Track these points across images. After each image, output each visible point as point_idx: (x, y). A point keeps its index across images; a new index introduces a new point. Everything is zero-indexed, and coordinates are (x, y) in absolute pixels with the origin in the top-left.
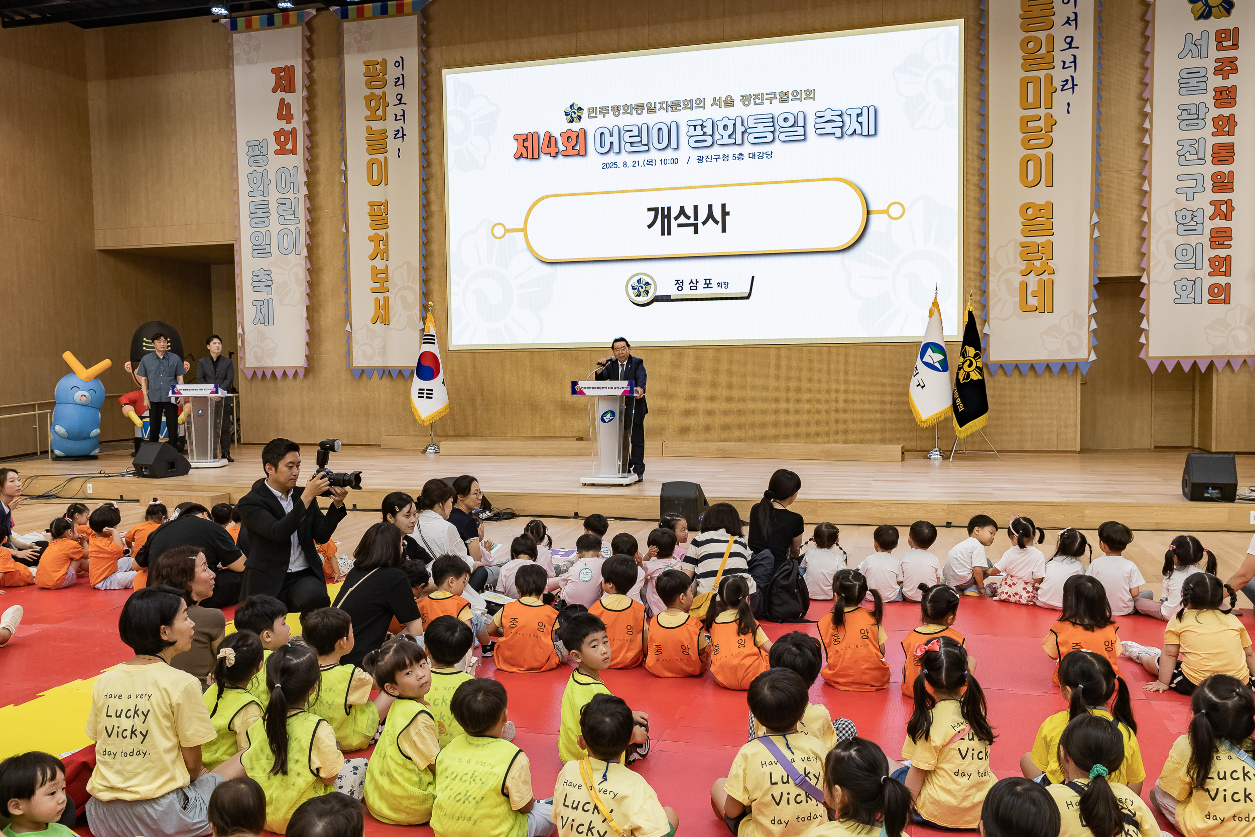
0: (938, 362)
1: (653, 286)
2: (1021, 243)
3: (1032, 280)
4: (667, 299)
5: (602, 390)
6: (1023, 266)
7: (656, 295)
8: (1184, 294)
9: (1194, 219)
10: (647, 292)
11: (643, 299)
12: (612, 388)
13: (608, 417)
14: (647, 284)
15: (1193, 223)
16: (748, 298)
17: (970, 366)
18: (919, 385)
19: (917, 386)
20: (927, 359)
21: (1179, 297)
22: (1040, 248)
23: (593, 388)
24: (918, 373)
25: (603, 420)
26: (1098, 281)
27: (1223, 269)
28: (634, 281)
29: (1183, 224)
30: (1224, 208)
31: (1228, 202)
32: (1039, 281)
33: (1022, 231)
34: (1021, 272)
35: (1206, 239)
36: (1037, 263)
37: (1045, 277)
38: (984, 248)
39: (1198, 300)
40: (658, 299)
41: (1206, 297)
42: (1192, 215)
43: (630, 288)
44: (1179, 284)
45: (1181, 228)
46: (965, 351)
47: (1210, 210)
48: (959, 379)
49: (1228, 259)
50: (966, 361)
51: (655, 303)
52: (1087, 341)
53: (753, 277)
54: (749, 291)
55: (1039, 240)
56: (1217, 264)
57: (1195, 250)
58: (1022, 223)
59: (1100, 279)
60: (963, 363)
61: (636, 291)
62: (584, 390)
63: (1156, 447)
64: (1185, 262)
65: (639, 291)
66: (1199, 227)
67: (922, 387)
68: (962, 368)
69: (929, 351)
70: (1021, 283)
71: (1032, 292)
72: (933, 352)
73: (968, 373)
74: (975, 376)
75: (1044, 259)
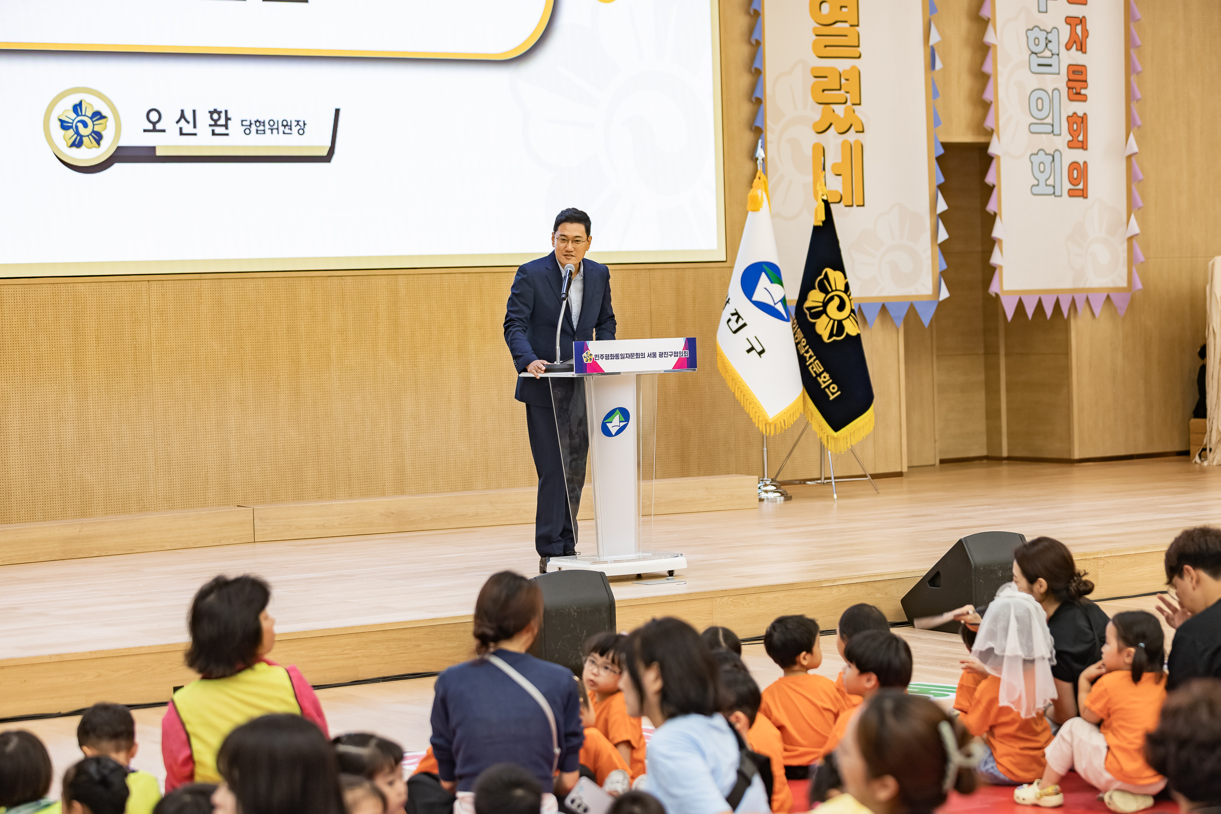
0: (780, 301)
1: (111, 122)
2: (813, 69)
3: (832, 141)
4: (147, 155)
5: (635, 361)
6: (816, 113)
7: (123, 143)
8: (1042, 177)
9: (1049, 45)
10: (98, 137)
11: (89, 155)
12: (654, 355)
13: (615, 423)
14: (98, 115)
15: (1047, 53)
16: (327, 158)
17: (841, 307)
18: (752, 349)
19: (749, 351)
20: (760, 295)
21: (1036, 182)
22: (843, 81)
23: (617, 356)
24: (745, 325)
25: (606, 432)
26: (941, 151)
27: (1081, 138)
28: (64, 109)
29: (1036, 54)
30: (1079, 29)
31: (1082, 21)
32: (845, 142)
33: (815, 45)
34: (815, 125)
35: (1061, 82)
36: (840, 110)
37: (851, 136)
38: (757, 74)
39: (1058, 193)
40: (123, 155)
41: (1067, 186)
42: (1046, 38)
43: (55, 125)
44: (1036, 160)
45: (1035, 60)
46: (826, 277)
47: (1065, 32)
48: (820, 337)
49: (1083, 119)
50: (832, 298)
51: (117, 166)
52: (930, 262)
53: (337, 111)
54: (329, 144)
55: (843, 65)
56: (1075, 126)
57: (1051, 101)
58: (814, 29)
59: (945, 145)
60: (825, 304)
61: (71, 132)
62: (601, 363)
63: (942, 461)
64: (1041, 122)
65: (77, 132)
66: (1053, 61)
67: (760, 353)
68: (824, 311)
69: (764, 279)
70: (816, 146)
71: (834, 166)
72: (772, 282)
73: (840, 322)
74: (851, 329)
75: (849, 103)
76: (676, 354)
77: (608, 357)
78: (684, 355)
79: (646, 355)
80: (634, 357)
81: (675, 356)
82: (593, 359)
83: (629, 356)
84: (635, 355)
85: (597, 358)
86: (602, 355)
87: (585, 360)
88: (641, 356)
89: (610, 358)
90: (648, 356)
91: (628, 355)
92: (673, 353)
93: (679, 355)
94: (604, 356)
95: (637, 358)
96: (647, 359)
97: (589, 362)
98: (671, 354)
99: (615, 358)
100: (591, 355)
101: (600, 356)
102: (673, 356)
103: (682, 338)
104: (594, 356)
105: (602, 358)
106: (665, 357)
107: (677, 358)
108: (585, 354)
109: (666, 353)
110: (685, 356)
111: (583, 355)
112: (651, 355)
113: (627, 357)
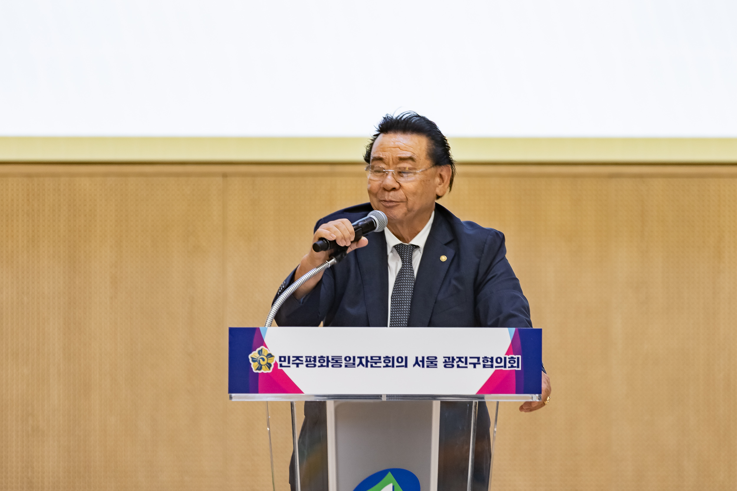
12: (432, 362)
23: (336, 362)
62: (293, 371)
76: (488, 362)
77: (311, 362)
78: (508, 365)
79: (411, 361)
80: (378, 365)
81: (484, 366)
82: (276, 364)
83: (367, 361)
84: (382, 359)
85: (284, 364)
86: (298, 358)
87: (254, 366)
88: (396, 364)
89: (318, 364)
90: (417, 363)
91: (364, 361)
92: (481, 360)
93: (495, 364)
94: (304, 359)
95: (387, 366)
96: (412, 370)
97: (265, 370)
98: (475, 361)
99: (330, 364)
100: (270, 355)
101: (292, 359)
102: (479, 367)
103: (506, 330)
104: (277, 359)
105: (298, 365)
106: (458, 366)
107: (490, 372)
108: (255, 354)
109: (463, 360)
110: (512, 366)
111: (250, 356)
112: (423, 361)
113: (361, 363)
